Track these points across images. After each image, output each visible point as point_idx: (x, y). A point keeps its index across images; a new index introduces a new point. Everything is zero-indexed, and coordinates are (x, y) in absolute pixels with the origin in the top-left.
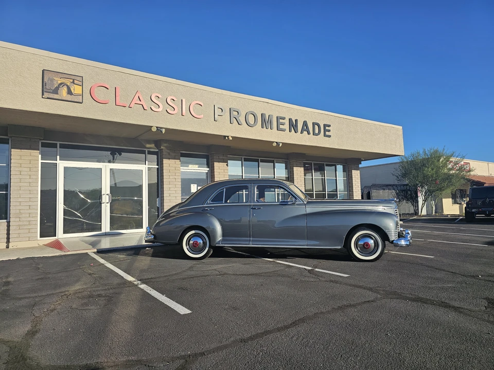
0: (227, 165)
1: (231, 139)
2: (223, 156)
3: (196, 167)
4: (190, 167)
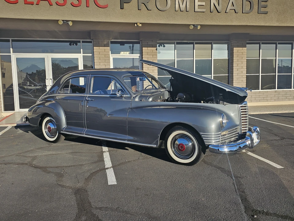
0: (156, 49)
1: (140, 25)
2: (152, 42)
3: (127, 54)
4: (122, 54)
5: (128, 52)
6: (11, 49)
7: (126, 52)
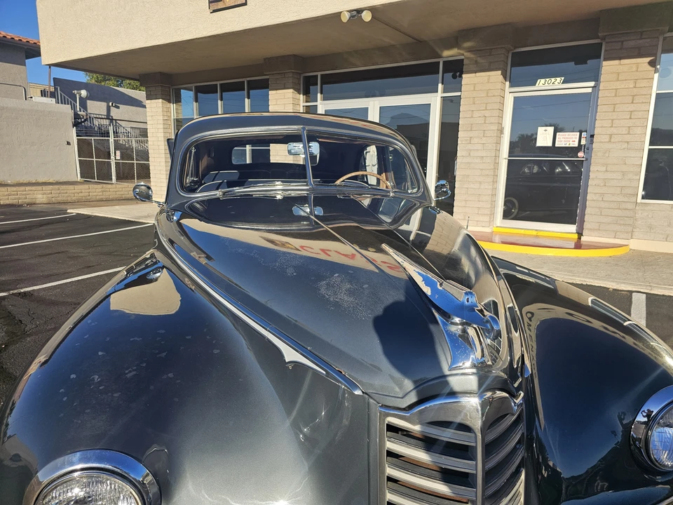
0: (651, 64)
2: (641, 39)
3: (556, 83)
4: (541, 84)
5: (558, 79)
6: (319, 95)
7: (553, 80)
